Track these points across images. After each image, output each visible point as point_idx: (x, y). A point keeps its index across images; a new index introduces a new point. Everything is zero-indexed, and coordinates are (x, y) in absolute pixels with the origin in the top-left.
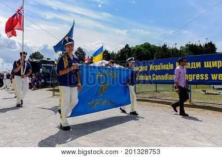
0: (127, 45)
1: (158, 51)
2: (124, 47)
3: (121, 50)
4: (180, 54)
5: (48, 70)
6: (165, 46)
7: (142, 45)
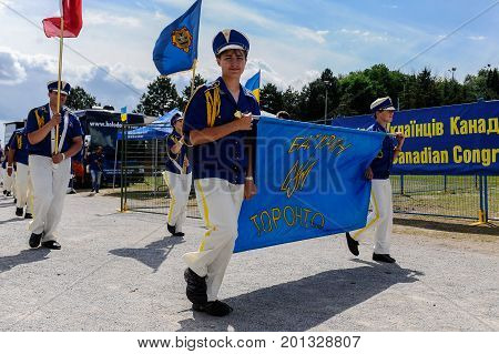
0: (328, 71)
1: (408, 88)
2: (320, 76)
3: (311, 85)
4: (465, 95)
5: (109, 138)
6: (426, 73)
7: (367, 72)
